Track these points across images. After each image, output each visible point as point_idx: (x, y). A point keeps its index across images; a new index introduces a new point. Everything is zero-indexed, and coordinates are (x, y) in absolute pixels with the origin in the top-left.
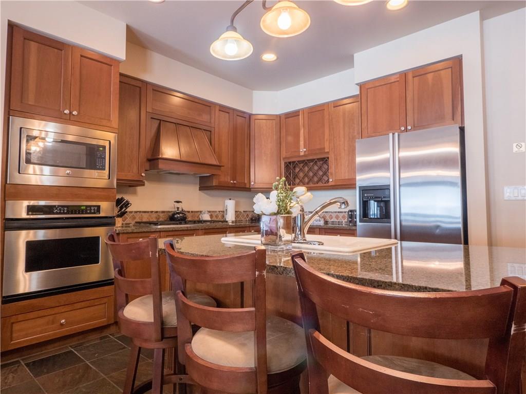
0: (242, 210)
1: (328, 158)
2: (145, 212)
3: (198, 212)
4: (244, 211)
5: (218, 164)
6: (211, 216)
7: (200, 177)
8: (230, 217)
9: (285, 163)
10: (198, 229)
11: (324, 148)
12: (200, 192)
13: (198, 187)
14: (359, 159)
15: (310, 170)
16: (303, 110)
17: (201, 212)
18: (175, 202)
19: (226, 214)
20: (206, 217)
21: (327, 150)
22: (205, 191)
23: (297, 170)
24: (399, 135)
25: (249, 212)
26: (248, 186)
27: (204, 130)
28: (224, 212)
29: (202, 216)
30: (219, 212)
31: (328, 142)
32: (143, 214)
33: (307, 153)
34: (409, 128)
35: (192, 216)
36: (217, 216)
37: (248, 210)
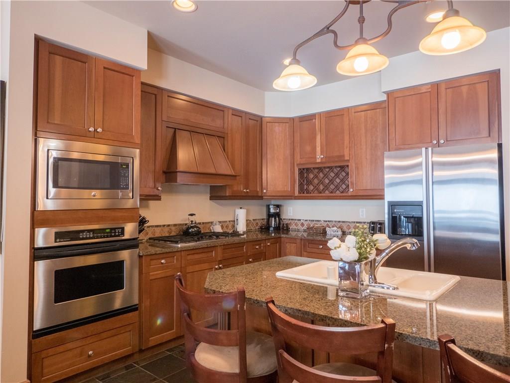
0: (251, 218)
1: (348, 166)
2: (157, 226)
3: (209, 223)
4: (254, 220)
5: (234, 174)
6: (222, 227)
7: (211, 186)
8: (241, 227)
9: (300, 169)
10: (217, 246)
11: (343, 156)
12: (211, 201)
13: (208, 196)
15: (326, 176)
16: (320, 114)
17: (212, 223)
18: (189, 215)
19: (237, 224)
20: (218, 229)
21: (347, 158)
22: (217, 201)
23: (311, 176)
24: (432, 149)
25: (259, 220)
26: (260, 194)
27: (218, 136)
28: (234, 221)
29: (214, 227)
30: (230, 221)
31: (348, 149)
32: (156, 228)
33: (324, 160)
34: (442, 141)
35: (203, 228)
36: (227, 227)
37: (257, 218)
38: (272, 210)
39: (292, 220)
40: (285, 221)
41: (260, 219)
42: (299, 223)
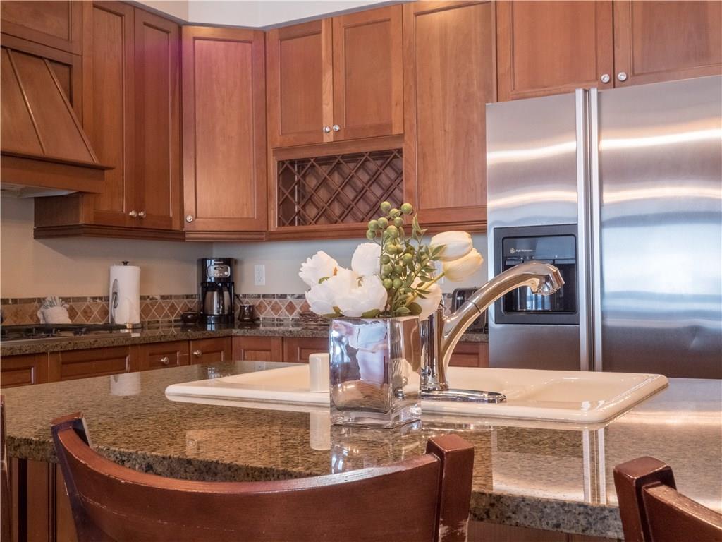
0: (156, 293)
1: (400, 151)
3: (33, 300)
4: (163, 297)
5: (96, 162)
6: (72, 313)
7: (36, 199)
8: (127, 313)
9: (281, 163)
10: (44, 353)
11: (390, 125)
12: (40, 245)
13: (30, 228)
14: (496, 156)
15: (348, 182)
16: (330, 18)
17: (41, 301)
19: (115, 307)
20: (58, 315)
21: (397, 130)
22: (54, 241)
23: (312, 182)
24: (599, 94)
25: (177, 297)
26: (176, 227)
27: (51, 61)
28: (107, 299)
29: (45, 311)
30: (94, 299)
31: (400, 108)
33: (341, 138)
34: (622, 76)
35: (16, 314)
36: (86, 313)
37: (173, 293)
38: (213, 273)
39: (264, 296)
40: (247, 299)
41: (182, 297)
42: (283, 304)
